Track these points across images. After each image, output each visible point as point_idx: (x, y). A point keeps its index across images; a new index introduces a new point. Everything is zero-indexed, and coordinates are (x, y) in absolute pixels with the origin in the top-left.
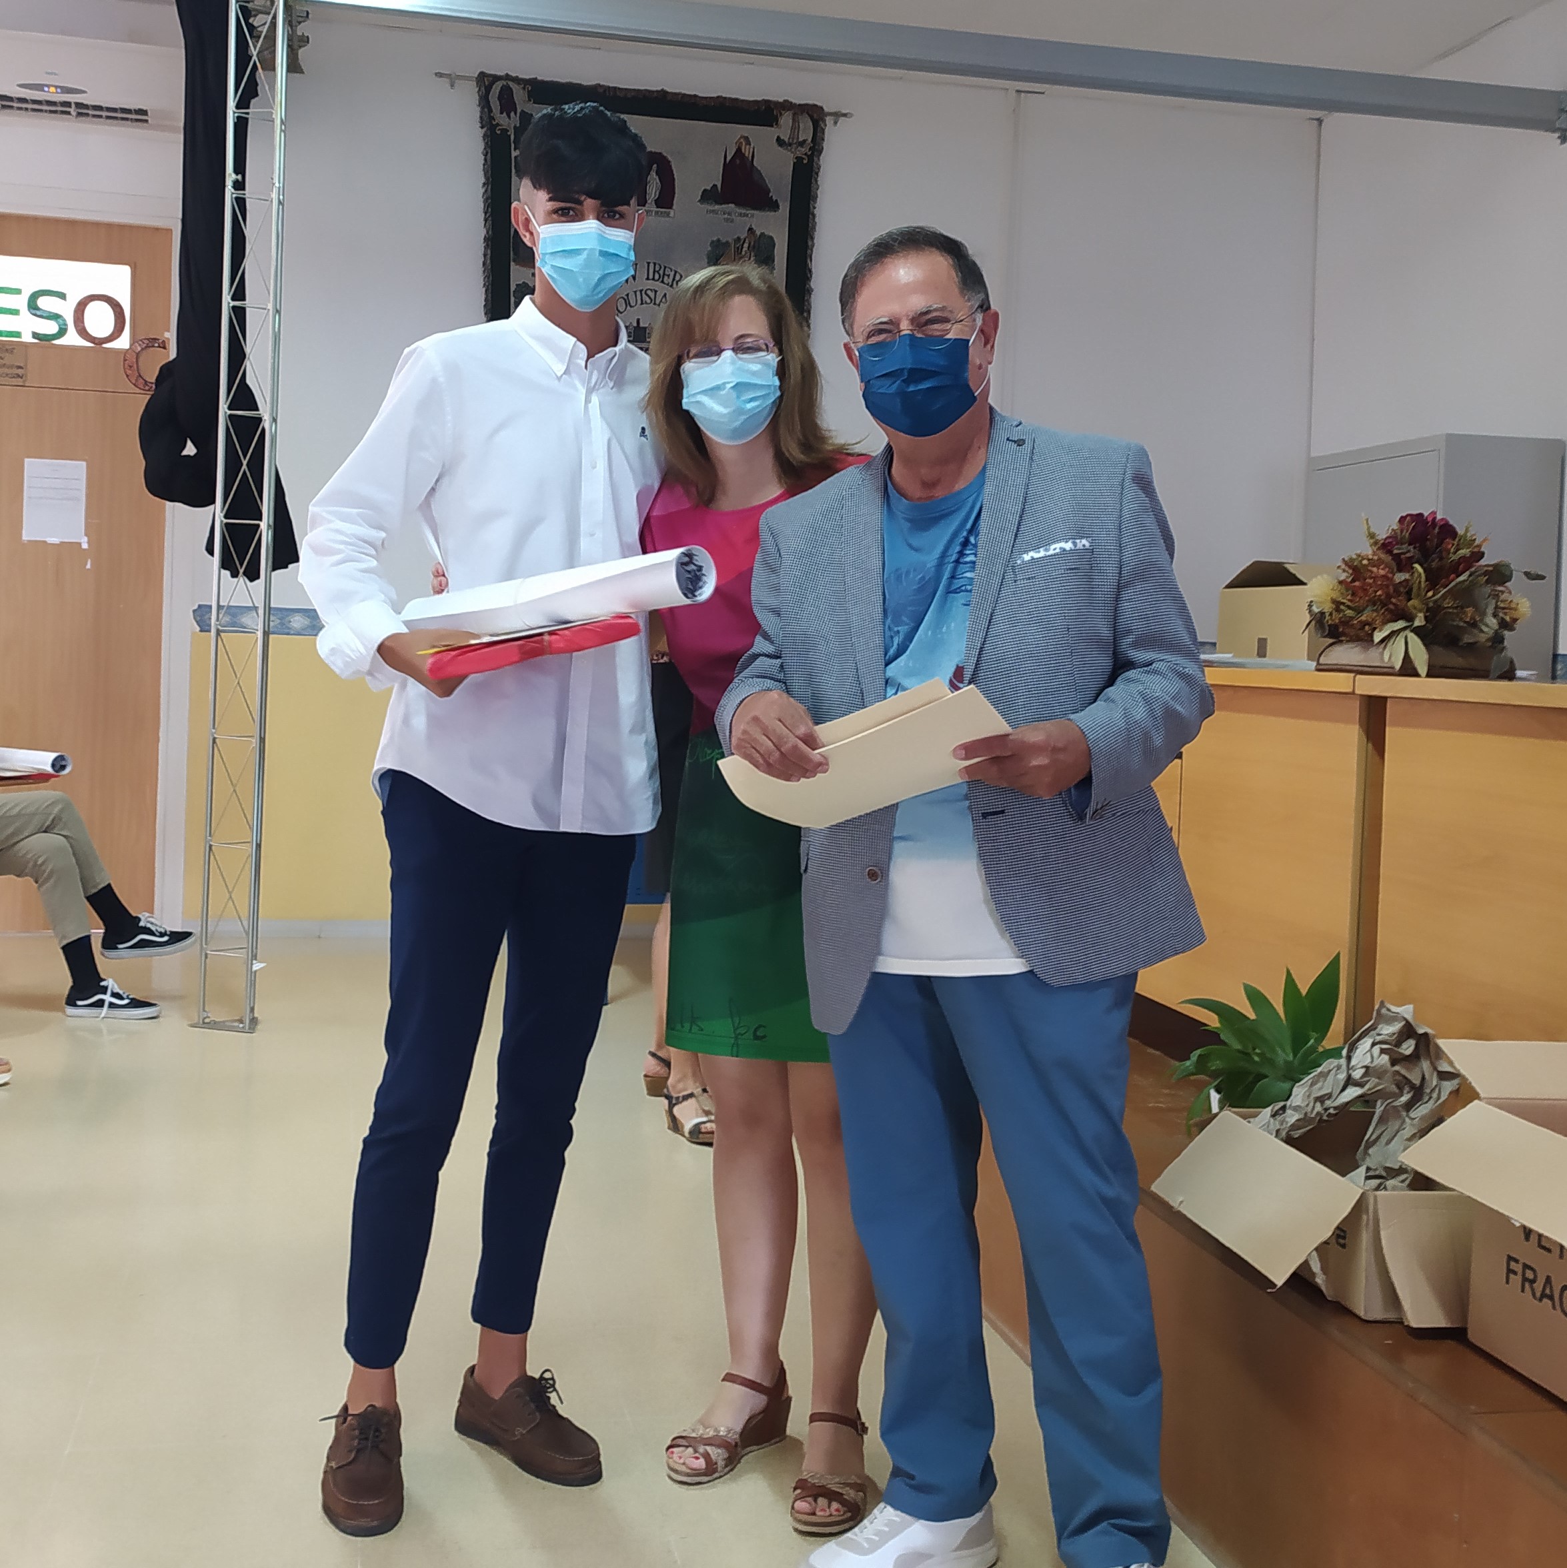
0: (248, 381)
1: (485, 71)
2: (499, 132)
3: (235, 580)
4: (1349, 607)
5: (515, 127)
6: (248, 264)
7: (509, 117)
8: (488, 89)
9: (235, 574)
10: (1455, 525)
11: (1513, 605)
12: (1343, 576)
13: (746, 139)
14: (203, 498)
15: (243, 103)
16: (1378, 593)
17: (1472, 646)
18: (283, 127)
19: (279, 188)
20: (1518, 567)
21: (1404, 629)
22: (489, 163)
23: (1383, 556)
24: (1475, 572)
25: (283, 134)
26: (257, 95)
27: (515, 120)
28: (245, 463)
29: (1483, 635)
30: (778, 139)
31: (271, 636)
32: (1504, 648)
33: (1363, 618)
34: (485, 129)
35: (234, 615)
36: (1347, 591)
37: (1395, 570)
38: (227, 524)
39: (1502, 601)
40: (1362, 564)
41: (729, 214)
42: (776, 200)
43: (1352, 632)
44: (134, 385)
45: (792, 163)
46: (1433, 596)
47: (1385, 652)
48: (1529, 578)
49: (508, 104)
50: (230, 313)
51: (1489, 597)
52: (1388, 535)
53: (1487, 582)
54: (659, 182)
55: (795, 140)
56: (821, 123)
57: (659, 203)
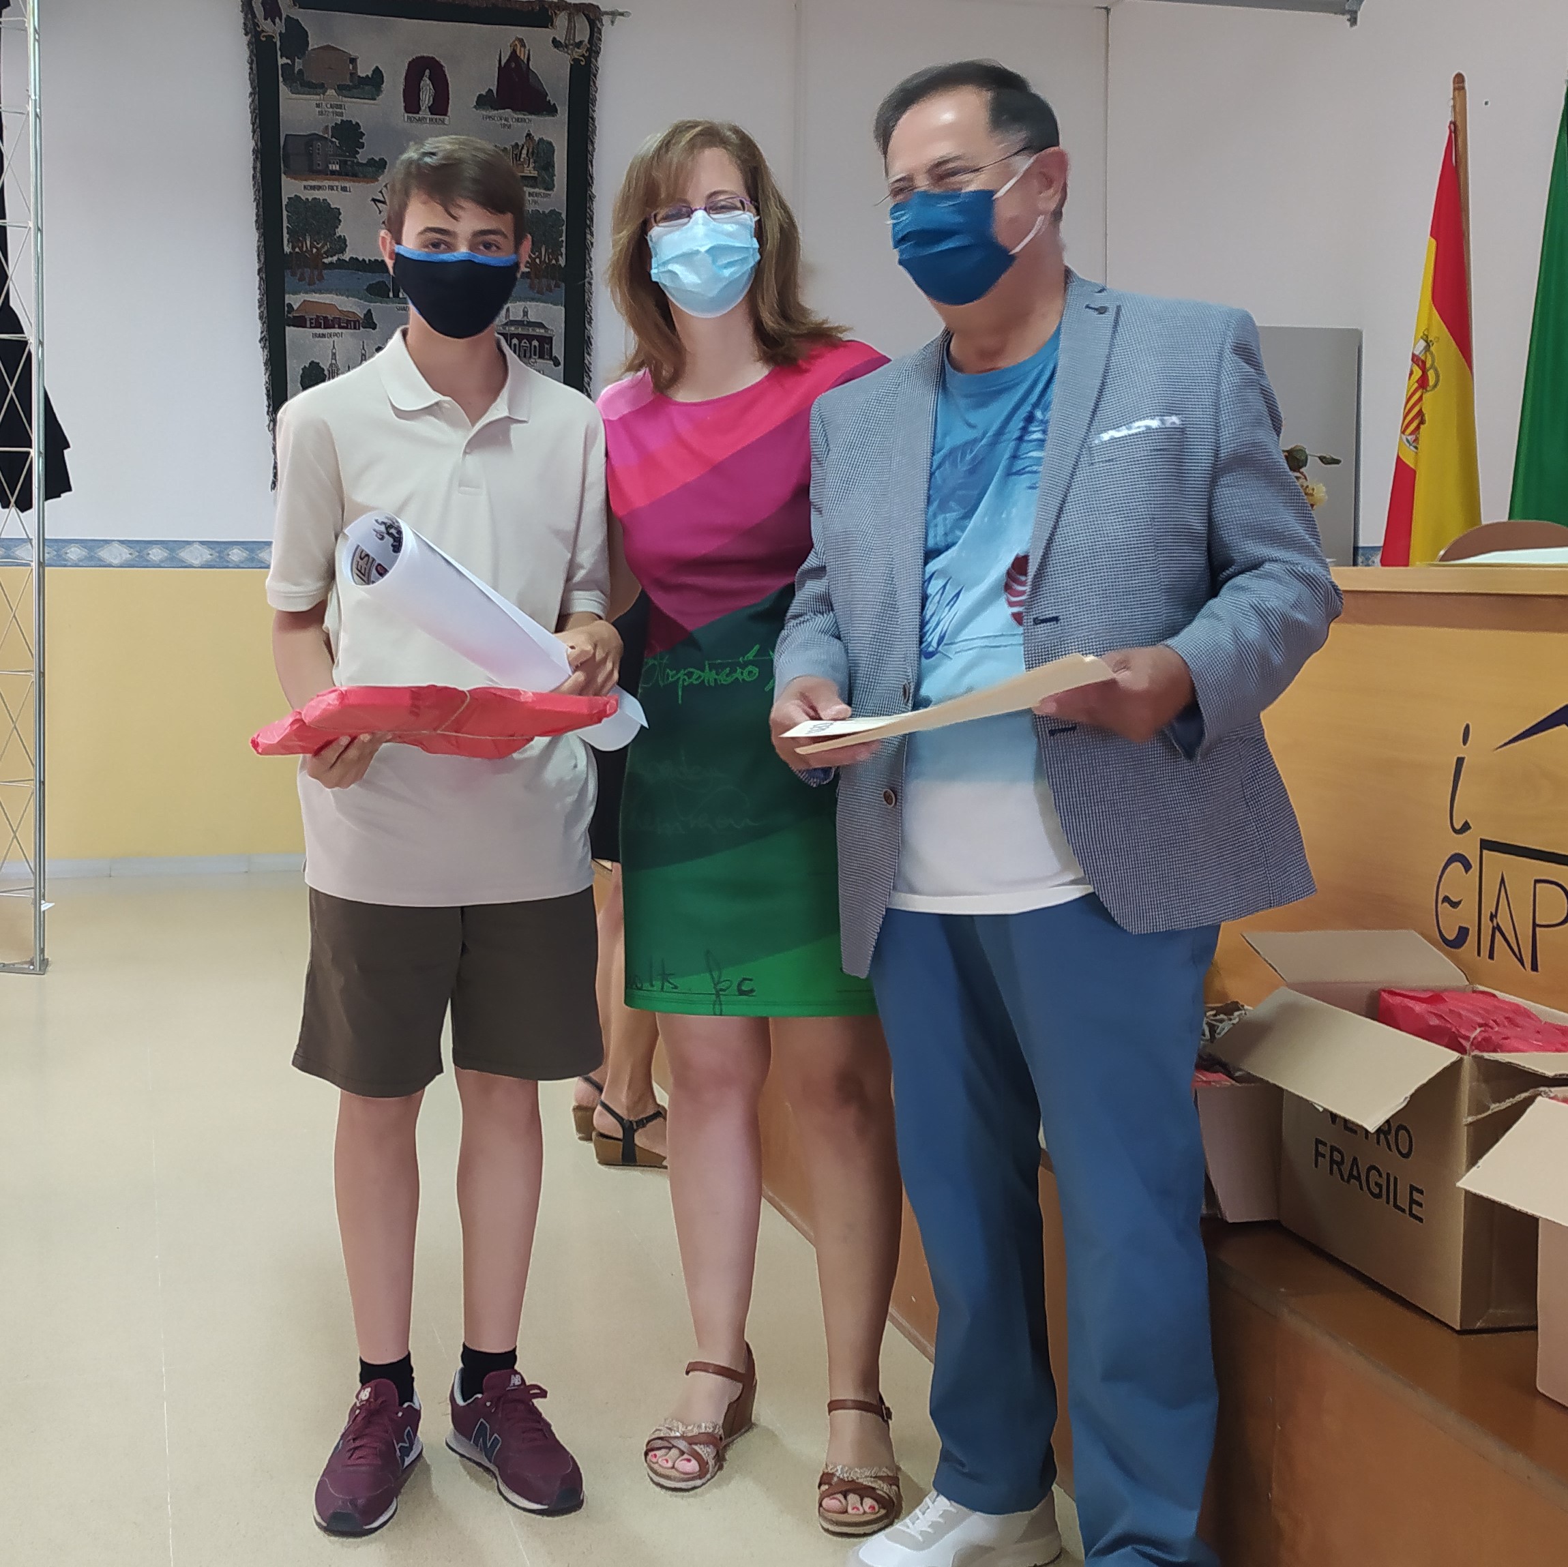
0: (11, 303)
2: (264, 39)
5: (280, 34)
6: (7, 181)
7: (274, 24)
13: (521, 41)
18: (37, 36)
19: (35, 100)
20: (1313, 452)
22: (255, 72)
25: (37, 44)
26: (9, 5)
27: (281, 26)
28: (12, 388)
30: (554, 40)
31: (47, 569)
34: (250, 35)
41: (506, 120)
42: (554, 104)
45: (569, 67)
48: (1324, 463)
49: (272, 9)
54: (431, 87)
55: (572, 42)
56: (597, 22)
57: (433, 110)
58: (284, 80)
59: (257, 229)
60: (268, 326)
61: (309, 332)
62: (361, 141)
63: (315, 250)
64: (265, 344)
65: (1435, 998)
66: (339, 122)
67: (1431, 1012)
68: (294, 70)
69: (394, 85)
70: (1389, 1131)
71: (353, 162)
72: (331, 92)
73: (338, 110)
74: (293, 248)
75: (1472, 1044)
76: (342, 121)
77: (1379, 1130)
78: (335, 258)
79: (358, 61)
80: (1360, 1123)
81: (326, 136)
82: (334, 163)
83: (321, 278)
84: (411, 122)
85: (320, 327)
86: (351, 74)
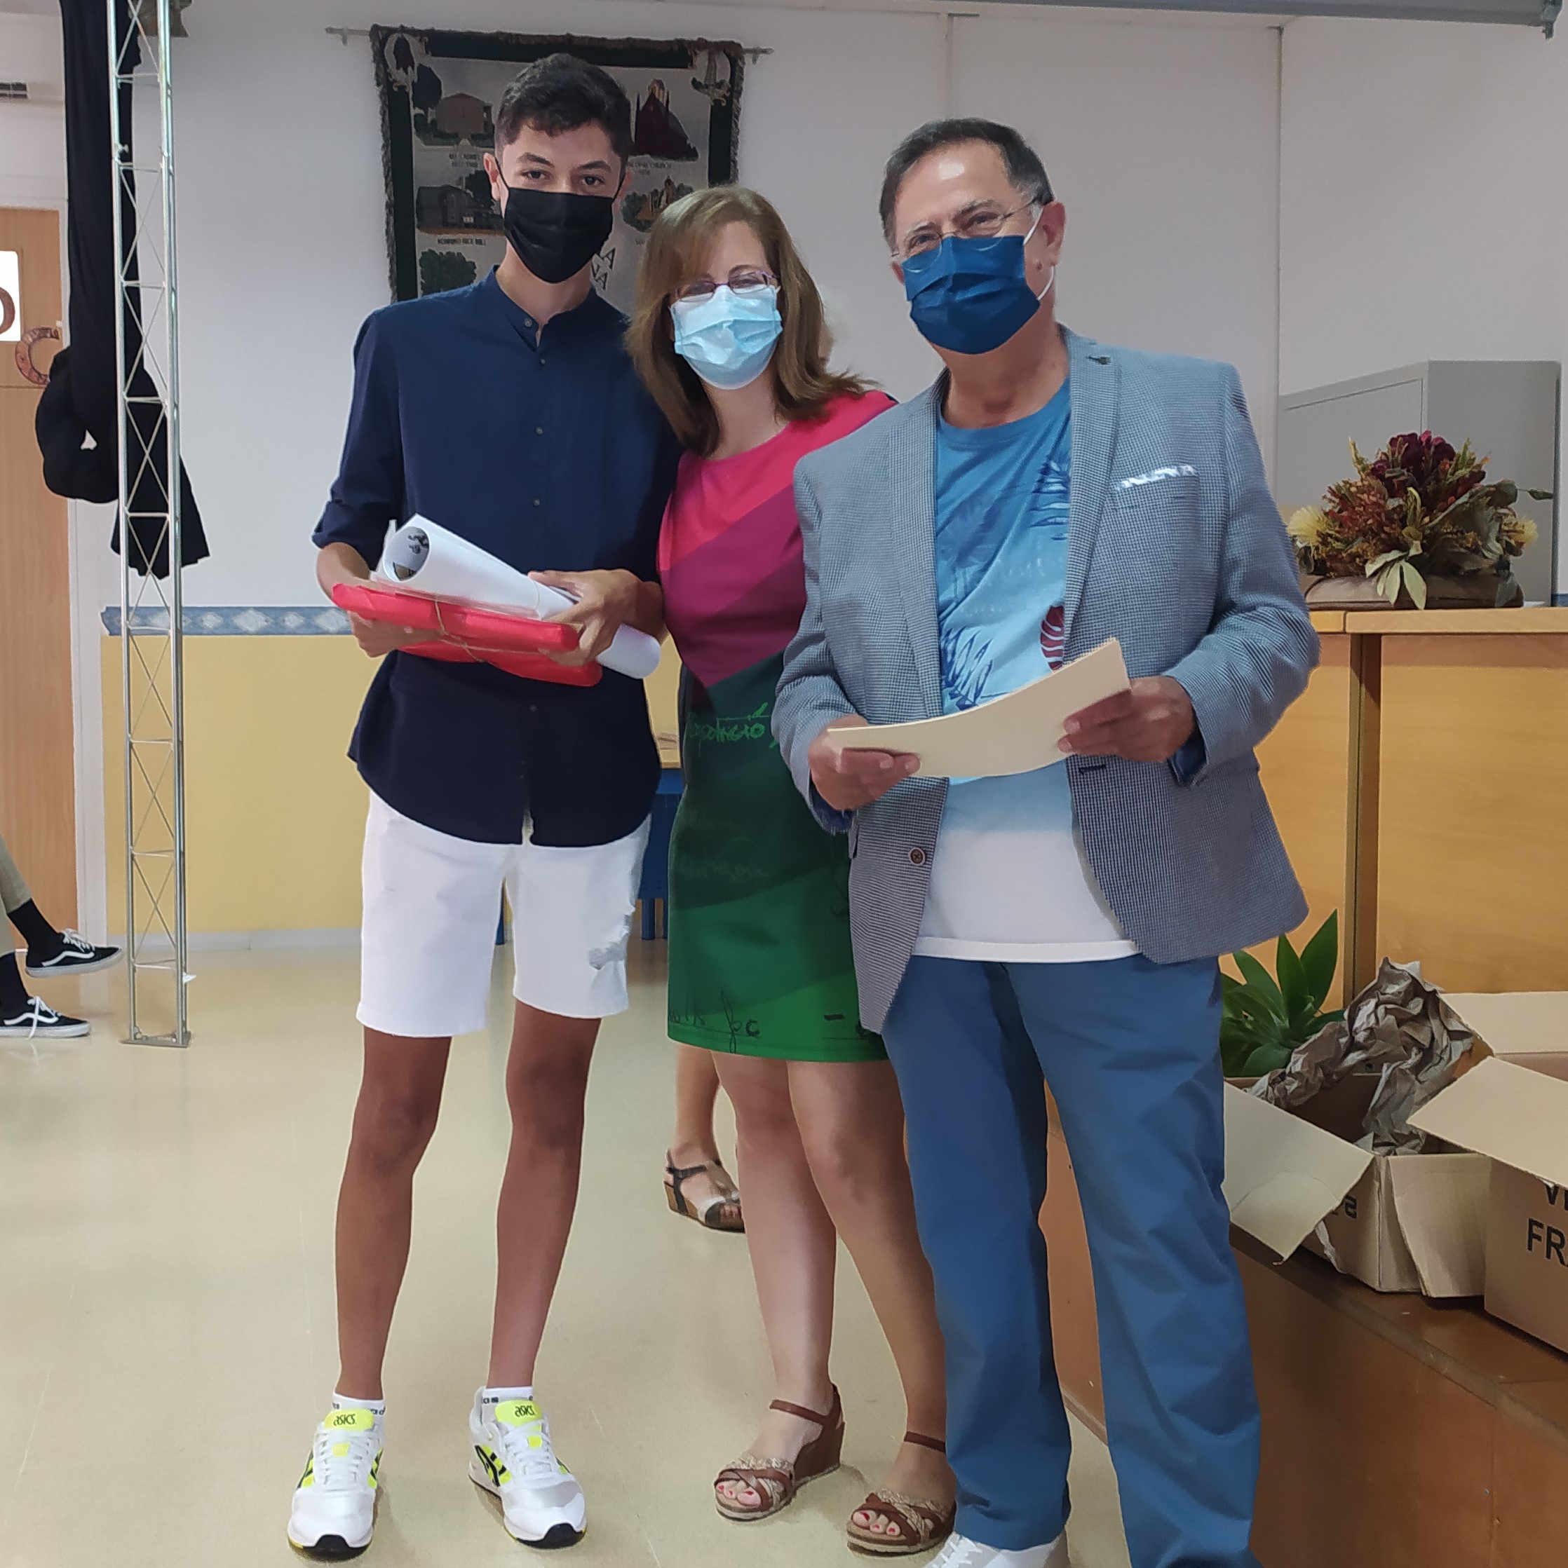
0: (146, 367)
1: (378, 23)
2: (396, 89)
3: (143, 578)
4: (1337, 539)
5: (413, 83)
6: (140, 241)
7: (407, 73)
8: (383, 43)
9: (142, 572)
10: (1452, 445)
11: (1518, 528)
12: (1328, 507)
14: (105, 493)
15: (125, 69)
16: (1370, 522)
17: (1474, 574)
18: (169, 92)
19: (168, 157)
20: (1522, 486)
21: (1400, 558)
22: (387, 123)
23: (1376, 483)
24: (1477, 492)
25: (169, 100)
26: (138, 61)
27: (413, 75)
28: (147, 452)
29: (1486, 560)
30: (694, 81)
31: (185, 637)
32: (1510, 574)
33: (1354, 550)
34: (381, 87)
35: (144, 617)
36: (1333, 522)
37: (1387, 497)
38: (132, 519)
39: (1505, 525)
40: (1351, 493)
41: (645, 165)
43: (1339, 565)
44: (28, 378)
45: (710, 107)
46: (1431, 521)
47: (1378, 586)
48: (1535, 498)
49: (404, 58)
50: (124, 295)
51: (1492, 519)
52: (1379, 459)
53: (1489, 504)
55: (712, 83)
56: (739, 61)
58: (417, 131)
59: (391, 285)
66: (473, 173)
68: (427, 120)
71: (487, 214)
72: (465, 142)
73: (473, 161)
76: (476, 171)
81: (460, 187)
82: (468, 216)
86: (486, 123)
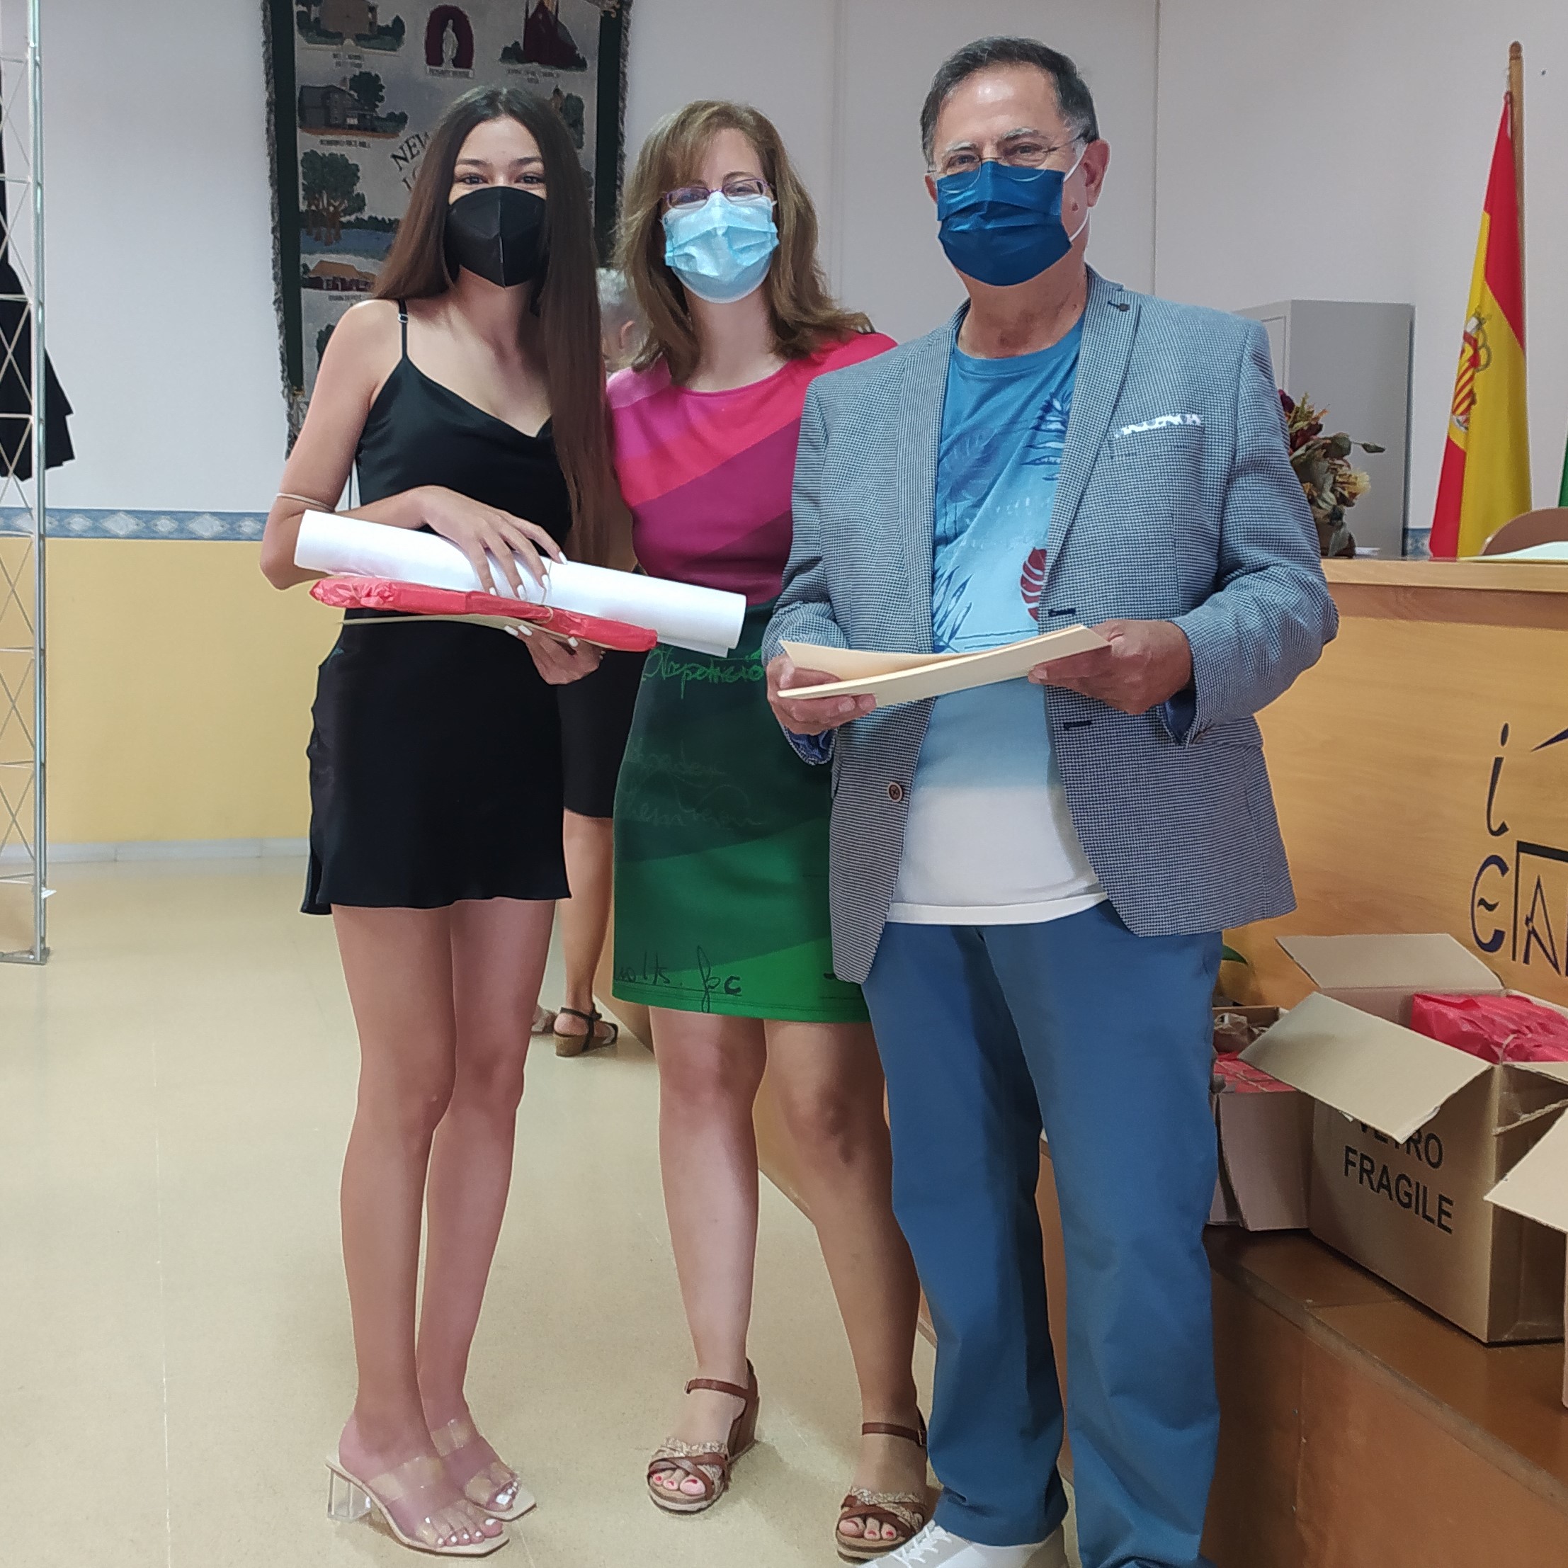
11: (1352, 480)
19: (35, 48)
22: (269, 19)
24: (1313, 445)
29: (1319, 510)
31: (48, 540)
39: (1340, 476)
41: (533, 74)
45: (599, 19)
48: (1367, 451)
51: (1326, 472)
53: (1325, 456)
54: (455, 39)
57: (457, 62)
58: (299, 28)
59: (272, 185)
60: (283, 288)
61: (325, 294)
62: (380, 93)
63: (332, 209)
64: (279, 306)
65: (1468, 1003)
66: (357, 74)
67: (1465, 1019)
68: (309, 18)
69: (416, 37)
70: (1419, 1141)
71: (372, 116)
72: (349, 42)
73: (357, 61)
74: (309, 205)
75: (1505, 1051)
76: (361, 72)
77: (1410, 1139)
78: (352, 218)
79: (378, 10)
80: (1390, 1133)
81: (344, 88)
82: (352, 117)
83: (338, 238)
84: (434, 74)
85: (336, 288)
86: (371, 24)
